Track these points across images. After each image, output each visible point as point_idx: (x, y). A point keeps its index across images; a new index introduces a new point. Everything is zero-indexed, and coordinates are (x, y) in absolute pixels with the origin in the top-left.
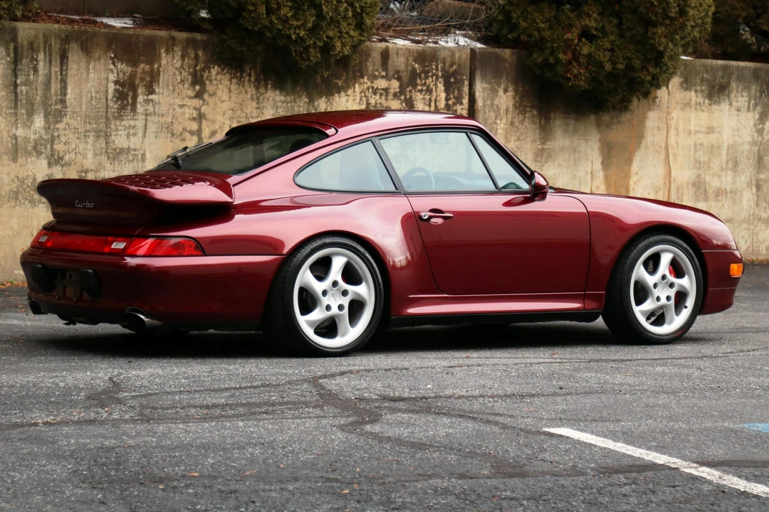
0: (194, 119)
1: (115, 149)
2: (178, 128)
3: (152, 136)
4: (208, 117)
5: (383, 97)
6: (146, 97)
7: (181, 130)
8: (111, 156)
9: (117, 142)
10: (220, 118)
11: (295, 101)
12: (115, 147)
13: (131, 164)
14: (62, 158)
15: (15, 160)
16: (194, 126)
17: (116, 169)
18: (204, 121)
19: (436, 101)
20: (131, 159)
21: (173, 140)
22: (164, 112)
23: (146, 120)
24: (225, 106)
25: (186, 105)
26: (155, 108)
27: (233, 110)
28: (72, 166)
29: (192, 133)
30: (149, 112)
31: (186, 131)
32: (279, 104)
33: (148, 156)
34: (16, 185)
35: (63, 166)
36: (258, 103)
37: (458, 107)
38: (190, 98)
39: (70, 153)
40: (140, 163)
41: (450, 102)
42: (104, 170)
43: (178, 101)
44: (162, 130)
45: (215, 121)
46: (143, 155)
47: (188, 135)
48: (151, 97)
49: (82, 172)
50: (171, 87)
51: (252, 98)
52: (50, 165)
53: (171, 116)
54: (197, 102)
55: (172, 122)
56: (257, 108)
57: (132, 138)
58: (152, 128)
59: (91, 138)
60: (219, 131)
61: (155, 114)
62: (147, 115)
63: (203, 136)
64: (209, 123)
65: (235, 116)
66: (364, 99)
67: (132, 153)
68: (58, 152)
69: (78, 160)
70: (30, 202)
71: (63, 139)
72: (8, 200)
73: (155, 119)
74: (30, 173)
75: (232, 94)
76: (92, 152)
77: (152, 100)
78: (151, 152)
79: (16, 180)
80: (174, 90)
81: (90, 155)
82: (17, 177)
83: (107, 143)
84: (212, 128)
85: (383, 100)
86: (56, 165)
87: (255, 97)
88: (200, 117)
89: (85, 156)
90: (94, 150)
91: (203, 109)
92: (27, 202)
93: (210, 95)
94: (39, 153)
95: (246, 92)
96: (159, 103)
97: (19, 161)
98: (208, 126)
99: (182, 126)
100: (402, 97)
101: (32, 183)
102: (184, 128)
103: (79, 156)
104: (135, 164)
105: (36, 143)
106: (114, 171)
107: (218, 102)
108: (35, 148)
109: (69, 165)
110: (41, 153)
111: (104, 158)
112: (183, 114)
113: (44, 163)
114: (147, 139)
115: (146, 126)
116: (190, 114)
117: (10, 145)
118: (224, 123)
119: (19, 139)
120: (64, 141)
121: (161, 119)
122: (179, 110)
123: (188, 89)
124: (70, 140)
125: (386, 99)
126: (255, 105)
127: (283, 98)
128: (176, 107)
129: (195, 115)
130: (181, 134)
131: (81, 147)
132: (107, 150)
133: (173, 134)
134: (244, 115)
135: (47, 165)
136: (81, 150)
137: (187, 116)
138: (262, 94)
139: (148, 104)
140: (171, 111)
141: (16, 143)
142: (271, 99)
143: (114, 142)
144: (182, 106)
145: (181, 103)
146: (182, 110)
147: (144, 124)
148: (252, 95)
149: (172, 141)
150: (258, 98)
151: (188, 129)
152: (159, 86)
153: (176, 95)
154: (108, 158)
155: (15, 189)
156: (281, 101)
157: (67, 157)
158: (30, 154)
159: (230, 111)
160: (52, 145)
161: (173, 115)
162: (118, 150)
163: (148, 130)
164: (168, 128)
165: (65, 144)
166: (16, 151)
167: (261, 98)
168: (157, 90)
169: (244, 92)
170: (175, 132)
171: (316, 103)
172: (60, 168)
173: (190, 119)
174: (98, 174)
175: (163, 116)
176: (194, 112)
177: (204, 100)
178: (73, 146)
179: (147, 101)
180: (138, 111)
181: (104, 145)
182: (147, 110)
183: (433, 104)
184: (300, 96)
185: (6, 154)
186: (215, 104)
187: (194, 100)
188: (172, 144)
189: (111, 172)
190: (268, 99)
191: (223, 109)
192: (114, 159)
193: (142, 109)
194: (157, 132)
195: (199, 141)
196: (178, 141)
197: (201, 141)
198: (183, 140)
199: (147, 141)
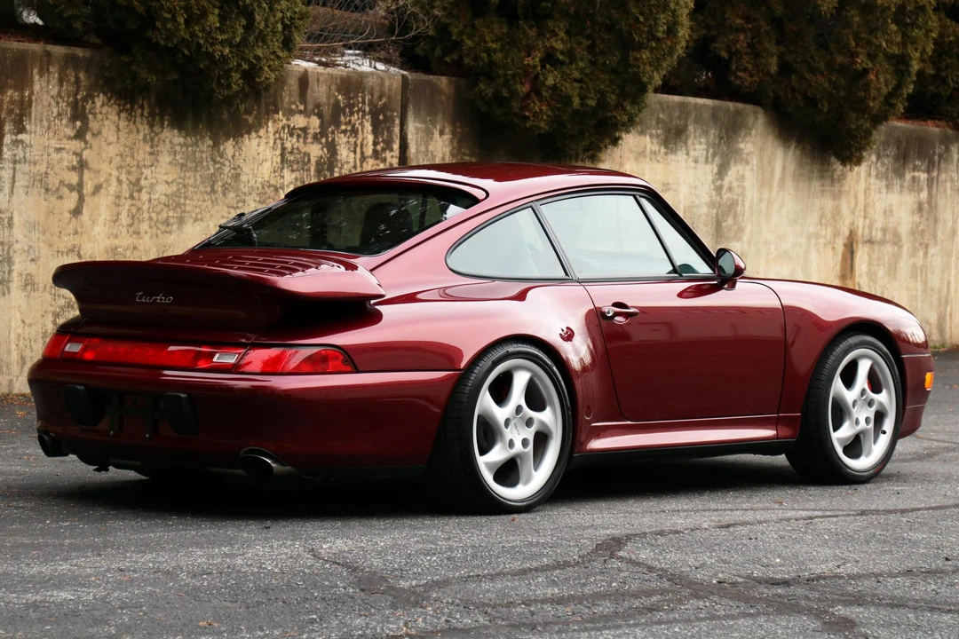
0: (74, 168)
2: (53, 181)
3: (22, 191)
4: (91, 165)
5: (301, 140)
6: (14, 137)
7: (57, 182)
10: (105, 168)
11: (196, 144)
16: (73, 178)
18: (86, 171)
19: (362, 145)
21: (47, 197)
22: (36, 158)
23: (14, 169)
24: (112, 150)
25: (64, 149)
26: (25, 153)
27: (121, 156)
29: (71, 188)
30: (18, 158)
31: (64, 185)
32: (178, 148)
33: (16, 220)
36: (152, 147)
37: (388, 154)
38: (70, 138)
40: (6, 230)
41: (379, 148)
43: (54, 144)
44: (33, 185)
45: (99, 172)
46: (11, 219)
47: (65, 191)
48: (20, 137)
50: (45, 123)
51: (145, 140)
53: (45, 165)
54: (77, 145)
55: (46, 173)
56: (151, 154)
58: (22, 181)
60: (104, 186)
61: (25, 161)
62: (15, 162)
63: (85, 191)
64: (92, 175)
65: (123, 164)
66: (278, 141)
73: (26, 168)
75: (121, 134)
77: (22, 142)
78: (20, 214)
80: (49, 128)
84: (96, 183)
85: (301, 145)
87: (148, 137)
88: (81, 166)
91: (86, 154)
93: (94, 135)
95: (138, 131)
96: (31, 146)
98: (91, 179)
99: (59, 178)
100: (324, 140)
102: (61, 181)
107: (104, 144)
112: (60, 161)
114: (15, 196)
115: (14, 177)
116: (69, 162)
118: (111, 175)
121: (32, 168)
122: (55, 156)
123: (66, 126)
125: (305, 143)
126: (148, 149)
127: (182, 140)
128: (52, 151)
129: (75, 163)
130: (58, 189)
133: (47, 190)
134: (135, 163)
137: (65, 164)
138: (157, 134)
139: (17, 147)
140: (45, 156)
142: (167, 140)
144: (59, 150)
145: (58, 146)
146: (59, 156)
147: (11, 175)
148: (145, 135)
149: (46, 200)
150: (152, 140)
151: (66, 182)
152: (30, 121)
153: (51, 134)
156: (180, 144)
159: (118, 158)
161: (48, 163)
163: (16, 184)
164: (41, 180)
167: (156, 139)
168: (28, 127)
169: (135, 130)
170: (50, 186)
171: (222, 148)
173: (68, 169)
175: (35, 163)
176: (74, 157)
177: (86, 142)
179: (16, 143)
180: (5, 156)
182: (15, 155)
183: (358, 150)
184: (202, 138)
186: (100, 146)
187: (74, 142)
188: (46, 203)
190: (164, 141)
191: (110, 155)
193: (9, 153)
194: (28, 187)
195: (80, 199)
196: (53, 199)
197: (81, 199)
198: (61, 198)
199: (15, 199)
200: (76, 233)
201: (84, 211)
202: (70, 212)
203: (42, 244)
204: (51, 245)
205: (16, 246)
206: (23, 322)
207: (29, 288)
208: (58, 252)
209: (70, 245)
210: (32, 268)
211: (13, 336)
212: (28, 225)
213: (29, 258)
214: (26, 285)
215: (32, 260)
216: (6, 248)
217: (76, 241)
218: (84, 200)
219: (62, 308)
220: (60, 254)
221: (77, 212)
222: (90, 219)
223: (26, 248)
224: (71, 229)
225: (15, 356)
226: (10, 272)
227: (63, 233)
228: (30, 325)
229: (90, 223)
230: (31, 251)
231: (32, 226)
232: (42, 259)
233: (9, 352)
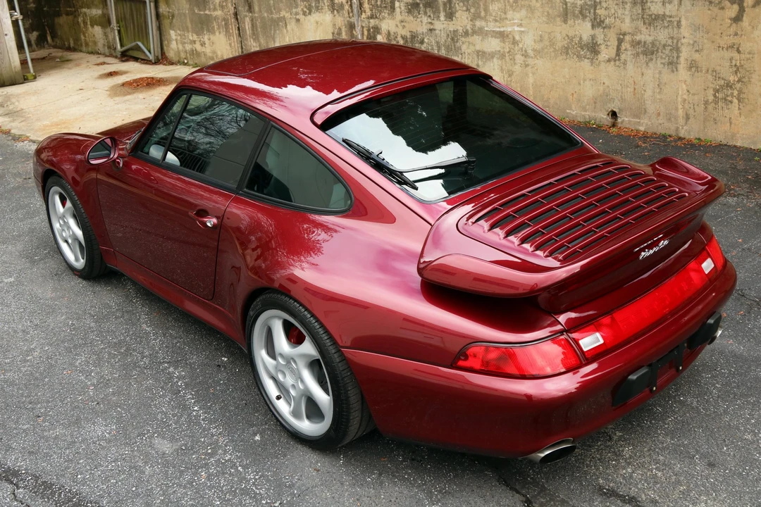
1: (651, 15)
3: (688, 4)
8: (647, 21)
9: (652, 8)
12: (650, 13)
13: (666, 30)
14: (603, 22)
15: (565, 21)
17: (651, 33)
20: (667, 25)
21: (711, 8)
28: (612, 29)
29: (732, 2)
33: (683, 22)
34: (566, 42)
35: (604, 28)
39: (610, 17)
40: (675, 29)
42: (641, 34)
46: (679, 22)
47: (727, 3)
49: (620, 34)
52: (593, 27)
57: (667, 5)
59: (629, 4)
63: (745, 4)
67: (668, 19)
68: (600, 16)
69: (617, 23)
70: (577, 56)
71: (604, 5)
72: (561, 53)
74: (577, 33)
76: (629, 17)
78: (687, 19)
79: (566, 38)
81: (628, 20)
82: (568, 36)
83: (643, 9)
86: (598, 27)
89: (623, 21)
90: (631, 16)
92: (575, 56)
94: (584, 17)
97: (569, 22)
101: (579, 42)
103: (618, 20)
104: (670, 30)
105: (581, 8)
106: (650, 35)
108: (581, 12)
109: (610, 28)
110: (586, 17)
111: (640, 23)
113: (589, 25)
114: (683, 6)
117: (561, 9)
119: (569, 5)
120: (605, 6)
124: (610, 6)
131: (620, 12)
132: (643, 15)
133: (711, 2)
135: (590, 27)
136: (619, 15)
141: (566, 8)
143: (650, 8)
149: (709, 10)
154: (644, 23)
155: (566, 46)
157: (607, 21)
158: (577, 17)
160: (595, 10)
162: (653, 17)
165: (605, 9)
166: (566, 15)
172: (602, 30)
174: (635, 37)
178: (613, 11)
181: (640, 11)
185: (559, 16)
188: (709, 12)
189: (647, 36)
192: (650, 24)
195: (740, 10)
196: (716, 10)
197: (742, 10)
198: (723, 8)
199: (683, 9)
200: (736, 34)
201: (744, 18)
202: (731, 19)
203: (706, 41)
204: (713, 42)
205: (683, 41)
206: (688, 91)
207: (693, 69)
208: (719, 47)
209: (730, 43)
210: (696, 56)
211: (680, 99)
212: (693, 26)
213: (694, 50)
214: (691, 67)
215: (696, 51)
216: (675, 41)
217: (736, 40)
218: (745, 11)
219: (721, 87)
220: (721, 49)
221: (737, 19)
222: (750, 25)
223: (691, 42)
224: (732, 30)
225: (681, 112)
226: (678, 57)
227: (724, 34)
228: (694, 94)
229: (750, 28)
230: (696, 45)
231: (696, 28)
232: (705, 51)
233: (677, 109)
